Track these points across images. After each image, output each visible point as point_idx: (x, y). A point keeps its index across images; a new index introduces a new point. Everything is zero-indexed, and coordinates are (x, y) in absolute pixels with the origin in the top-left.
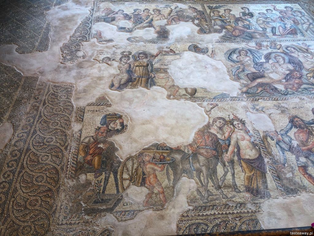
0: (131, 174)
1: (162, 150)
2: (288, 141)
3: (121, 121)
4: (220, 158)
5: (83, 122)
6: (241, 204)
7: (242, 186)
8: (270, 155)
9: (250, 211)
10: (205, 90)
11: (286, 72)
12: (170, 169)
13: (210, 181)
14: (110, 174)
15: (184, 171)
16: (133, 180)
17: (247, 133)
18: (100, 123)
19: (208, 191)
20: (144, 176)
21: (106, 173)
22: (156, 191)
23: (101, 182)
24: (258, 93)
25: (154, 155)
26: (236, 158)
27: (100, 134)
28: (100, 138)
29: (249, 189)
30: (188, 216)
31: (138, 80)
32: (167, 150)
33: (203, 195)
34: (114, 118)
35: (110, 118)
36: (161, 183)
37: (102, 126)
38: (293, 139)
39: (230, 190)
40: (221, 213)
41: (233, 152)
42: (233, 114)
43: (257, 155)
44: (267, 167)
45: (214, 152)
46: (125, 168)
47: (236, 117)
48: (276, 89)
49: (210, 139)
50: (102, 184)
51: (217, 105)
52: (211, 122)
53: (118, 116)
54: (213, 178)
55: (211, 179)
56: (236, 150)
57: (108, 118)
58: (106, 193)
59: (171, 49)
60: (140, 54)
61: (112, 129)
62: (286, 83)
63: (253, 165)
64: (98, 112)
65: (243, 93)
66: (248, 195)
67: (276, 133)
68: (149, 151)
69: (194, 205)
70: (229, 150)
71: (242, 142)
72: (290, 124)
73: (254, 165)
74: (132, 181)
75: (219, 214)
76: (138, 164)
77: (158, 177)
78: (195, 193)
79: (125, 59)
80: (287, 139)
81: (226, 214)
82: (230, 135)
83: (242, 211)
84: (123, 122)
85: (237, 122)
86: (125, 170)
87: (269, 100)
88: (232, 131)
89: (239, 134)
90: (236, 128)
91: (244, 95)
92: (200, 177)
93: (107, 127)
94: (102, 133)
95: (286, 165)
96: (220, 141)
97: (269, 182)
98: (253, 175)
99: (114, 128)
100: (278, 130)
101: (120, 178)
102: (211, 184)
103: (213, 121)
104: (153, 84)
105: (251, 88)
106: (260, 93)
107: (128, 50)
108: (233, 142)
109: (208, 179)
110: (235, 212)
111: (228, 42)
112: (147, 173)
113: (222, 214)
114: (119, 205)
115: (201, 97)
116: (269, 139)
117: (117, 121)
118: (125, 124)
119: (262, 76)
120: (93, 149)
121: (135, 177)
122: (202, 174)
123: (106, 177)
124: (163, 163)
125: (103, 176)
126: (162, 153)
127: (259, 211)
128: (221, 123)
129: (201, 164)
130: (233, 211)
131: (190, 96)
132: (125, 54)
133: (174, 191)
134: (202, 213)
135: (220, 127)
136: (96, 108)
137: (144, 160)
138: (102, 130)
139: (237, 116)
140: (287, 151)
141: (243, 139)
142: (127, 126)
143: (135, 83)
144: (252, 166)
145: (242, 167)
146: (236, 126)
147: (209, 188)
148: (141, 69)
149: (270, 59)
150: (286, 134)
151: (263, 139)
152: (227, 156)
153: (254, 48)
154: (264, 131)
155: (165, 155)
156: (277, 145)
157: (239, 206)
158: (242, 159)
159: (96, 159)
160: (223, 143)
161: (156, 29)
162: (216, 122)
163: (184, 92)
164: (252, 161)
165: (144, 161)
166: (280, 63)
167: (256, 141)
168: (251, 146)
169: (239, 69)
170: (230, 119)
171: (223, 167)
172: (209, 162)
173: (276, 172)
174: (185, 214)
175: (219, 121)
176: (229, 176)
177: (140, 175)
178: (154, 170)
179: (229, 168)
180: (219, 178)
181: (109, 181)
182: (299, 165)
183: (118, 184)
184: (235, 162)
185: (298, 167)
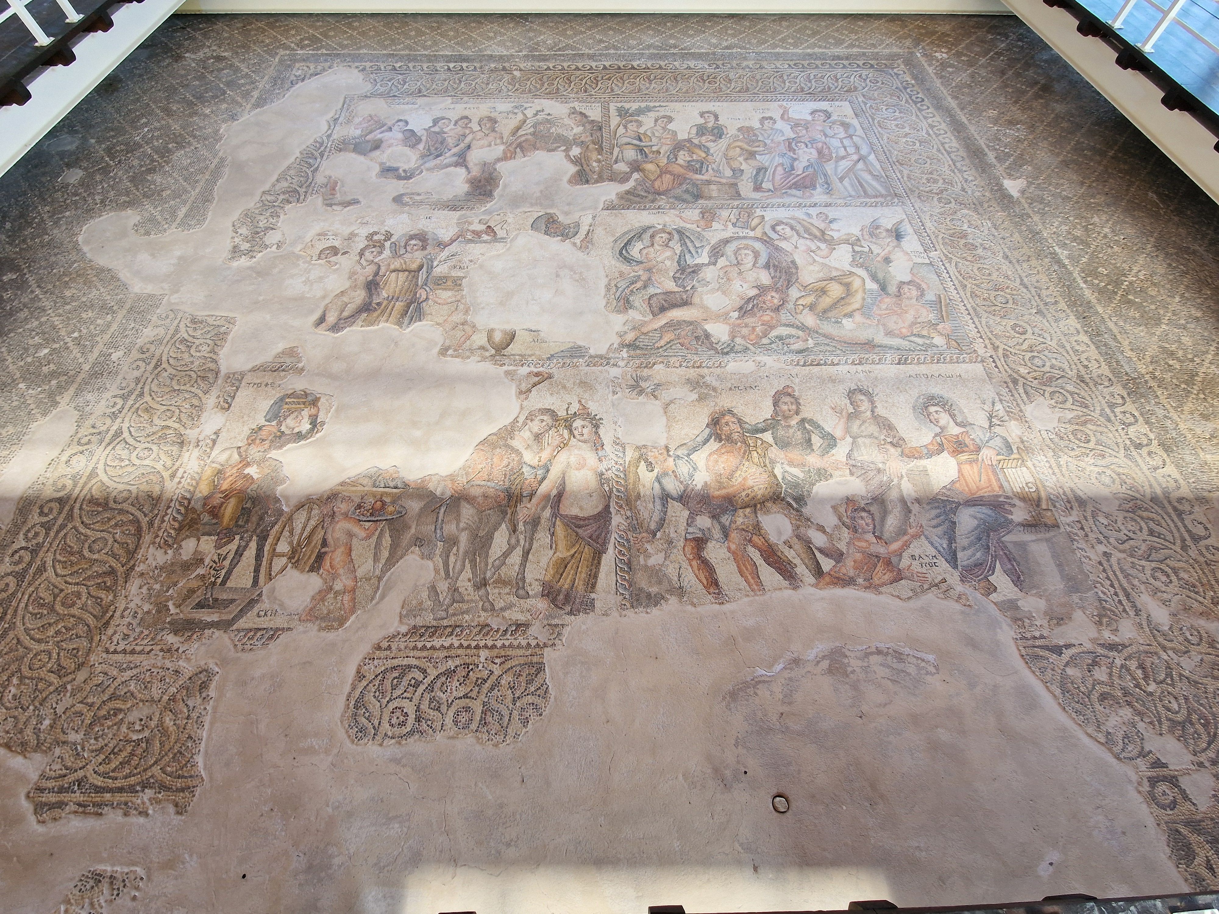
0: (295, 542)
2: (686, 475)
3: (313, 411)
4: (509, 511)
6: (519, 626)
8: (631, 509)
11: (747, 292)
12: (387, 535)
13: (468, 565)
14: (250, 540)
15: (419, 541)
16: (296, 558)
17: (597, 450)
18: (265, 417)
20: (323, 550)
21: (241, 538)
22: (338, 586)
23: (224, 559)
24: (658, 348)
25: (362, 498)
27: (258, 441)
28: (255, 451)
29: (549, 591)
30: (389, 648)
31: (385, 307)
32: (395, 487)
33: (442, 600)
36: (356, 566)
37: (268, 423)
38: (700, 468)
39: (507, 590)
40: (466, 644)
41: (548, 496)
42: (579, 402)
43: (600, 508)
44: (613, 537)
45: (503, 494)
46: (287, 528)
47: (585, 408)
49: (505, 462)
50: (227, 563)
51: (550, 376)
52: (521, 419)
53: (310, 398)
54: (478, 560)
55: (473, 562)
57: (286, 403)
58: (229, 584)
59: (490, 227)
62: (739, 322)
63: (580, 531)
66: (541, 605)
67: (666, 453)
68: (354, 488)
69: (412, 622)
70: (539, 491)
72: (707, 431)
74: (293, 561)
75: (461, 646)
77: (353, 554)
78: (425, 595)
80: (684, 469)
82: (555, 454)
85: (582, 423)
86: (286, 533)
88: (561, 445)
90: (574, 437)
92: (448, 557)
93: (280, 424)
94: (263, 440)
95: (659, 535)
96: (525, 469)
98: (573, 555)
99: (293, 429)
101: (269, 551)
102: (467, 573)
103: (527, 419)
104: (420, 317)
105: (646, 334)
108: (553, 473)
109: (464, 562)
112: (332, 542)
113: (468, 646)
114: (249, 614)
117: (303, 413)
118: (319, 420)
119: (687, 303)
121: (304, 549)
122: (455, 549)
123: (238, 547)
125: (233, 546)
127: (554, 645)
128: (544, 423)
129: (462, 525)
130: (496, 640)
133: (378, 588)
135: (539, 433)
137: (335, 509)
138: (263, 434)
140: (673, 499)
141: (582, 466)
142: (322, 424)
144: (577, 533)
145: (553, 535)
146: (576, 433)
147: (459, 584)
148: (402, 276)
150: (688, 455)
152: (529, 506)
153: (693, 227)
155: (388, 499)
156: (656, 484)
157: (512, 631)
158: (561, 515)
159: (233, 501)
160: (529, 475)
162: (532, 420)
164: (582, 523)
165: (334, 513)
166: (742, 268)
168: (593, 484)
169: (636, 282)
171: (510, 535)
172: (480, 521)
173: (629, 549)
174: (385, 644)
175: (542, 417)
176: (516, 558)
177: (315, 546)
178: (350, 535)
179: (522, 537)
180: (490, 561)
181: (244, 558)
182: (689, 537)
183: (260, 565)
184: (543, 521)
185: (686, 539)
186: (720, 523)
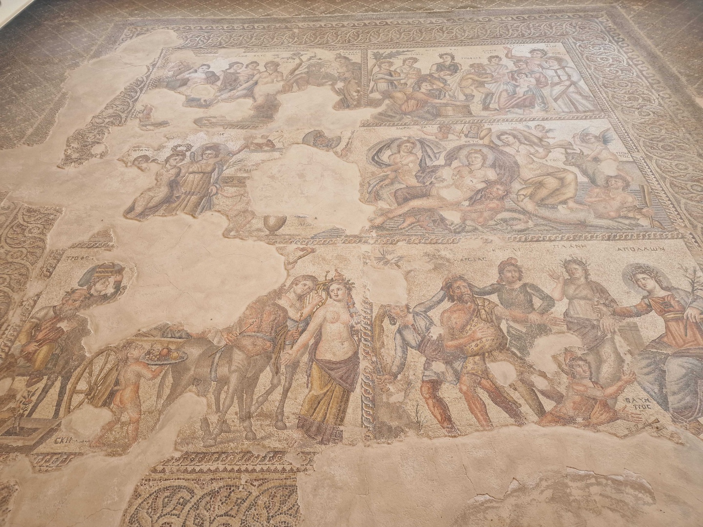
0: (92, 382)
1: (172, 337)
2: (423, 328)
3: (118, 278)
4: (274, 356)
5: (50, 278)
6: (276, 453)
7: (294, 416)
8: (376, 356)
9: (288, 468)
10: (301, 221)
11: (477, 185)
12: (170, 376)
13: (236, 401)
14: (56, 380)
15: (196, 381)
16: (92, 395)
17: (349, 307)
18: (79, 282)
19: (225, 422)
20: (116, 388)
21: (48, 379)
22: (125, 418)
24: (401, 229)
25: (152, 346)
26: (305, 358)
27: (70, 302)
28: (68, 309)
29: (303, 424)
30: (163, 471)
31: (183, 199)
32: (180, 338)
33: (211, 429)
34: (107, 272)
35: (100, 272)
36: (142, 401)
37: (80, 288)
38: (435, 323)
39: (268, 422)
40: (229, 468)
41: (305, 346)
42: (336, 270)
43: (350, 354)
45: (268, 344)
46: (87, 370)
47: (340, 275)
48: (443, 219)
49: (272, 318)
51: (313, 251)
52: (288, 284)
53: (116, 268)
54: (245, 397)
56: (312, 341)
57: (97, 272)
59: (269, 141)
60: (207, 149)
61: (95, 294)
62: (469, 208)
63: (332, 373)
64: (84, 261)
65: (373, 227)
66: (297, 435)
67: (406, 310)
68: (146, 338)
69: (185, 449)
70: (299, 341)
71: (331, 325)
72: (442, 293)
73: (336, 373)
74: (89, 397)
75: (225, 470)
76: (113, 364)
77: (140, 392)
78: (198, 425)
79: (176, 159)
80: (422, 323)
81: (239, 471)
82: (314, 310)
83: (273, 468)
84: (120, 282)
85: (337, 286)
86: (86, 375)
87: (420, 243)
88: (320, 304)
89: (332, 309)
90: (331, 297)
91: (374, 231)
92: (219, 394)
93: (90, 288)
94: (75, 301)
95: (399, 377)
96: (289, 323)
97: (349, 410)
98: (325, 394)
99: (100, 292)
100: (412, 306)
101: (70, 389)
102: (235, 408)
103: (292, 283)
104: (210, 206)
105: (392, 219)
106: (407, 229)
107: (188, 142)
108: (312, 326)
109: (233, 398)
110: (258, 470)
111: (385, 125)
112: (123, 382)
113: (232, 470)
114: (47, 441)
115: (290, 235)
116: (386, 321)
117: (110, 279)
118: (122, 285)
119: (426, 195)
120: (45, 331)
121: (99, 388)
122: (226, 387)
124: (162, 363)
126: (170, 342)
127: (306, 470)
128: (307, 287)
129: (233, 368)
130: (255, 465)
131: (268, 233)
132: (179, 149)
133: (158, 420)
134: (192, 467)
135: (302, 294)
136: (83, 252)
137: (129, 355)
138: (76, 296)
139: (342, 273)
140: (412, 347)
141: (335, 320)
142: (125, 288)
143: (174, 205)
144: (330, 375)
145: (309, 376)
146: (332, 294)
147: (227, 416)
148: (198, 177)
149: (456, 159)
150: (425, 312)
151: (375, 321)
152: (290, 352)
153: (432, 138)
154: (382, 306)
155: (173, 347)
156: (398, 335)
157: (270, 457)
159: (45, 349)
160: (291, 328)
161: (255, 102)
162: (297, 284)
163: (261, 225)
164: (334, 366)
165: (128, 358)
166: (473, 168)
167: (360, 325)
168: (345, 334)
169: (385, 180)
170: (326, 280)
171: (273, 376)
172: (249, 364)
173: (374, 389)
174: (160, 468)
175: (304, 282)
176: (277, 395)
177: (109, 385)
178: (139, 376)
179: (282, 378)
180: (255, 397)
181: (49, 394)
182: (425, 379)
183: (62, 400)
184: (301, 364)
185: (423, 381)
186: (453, 368)
